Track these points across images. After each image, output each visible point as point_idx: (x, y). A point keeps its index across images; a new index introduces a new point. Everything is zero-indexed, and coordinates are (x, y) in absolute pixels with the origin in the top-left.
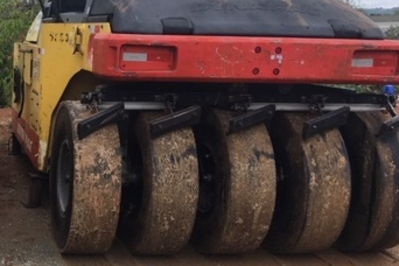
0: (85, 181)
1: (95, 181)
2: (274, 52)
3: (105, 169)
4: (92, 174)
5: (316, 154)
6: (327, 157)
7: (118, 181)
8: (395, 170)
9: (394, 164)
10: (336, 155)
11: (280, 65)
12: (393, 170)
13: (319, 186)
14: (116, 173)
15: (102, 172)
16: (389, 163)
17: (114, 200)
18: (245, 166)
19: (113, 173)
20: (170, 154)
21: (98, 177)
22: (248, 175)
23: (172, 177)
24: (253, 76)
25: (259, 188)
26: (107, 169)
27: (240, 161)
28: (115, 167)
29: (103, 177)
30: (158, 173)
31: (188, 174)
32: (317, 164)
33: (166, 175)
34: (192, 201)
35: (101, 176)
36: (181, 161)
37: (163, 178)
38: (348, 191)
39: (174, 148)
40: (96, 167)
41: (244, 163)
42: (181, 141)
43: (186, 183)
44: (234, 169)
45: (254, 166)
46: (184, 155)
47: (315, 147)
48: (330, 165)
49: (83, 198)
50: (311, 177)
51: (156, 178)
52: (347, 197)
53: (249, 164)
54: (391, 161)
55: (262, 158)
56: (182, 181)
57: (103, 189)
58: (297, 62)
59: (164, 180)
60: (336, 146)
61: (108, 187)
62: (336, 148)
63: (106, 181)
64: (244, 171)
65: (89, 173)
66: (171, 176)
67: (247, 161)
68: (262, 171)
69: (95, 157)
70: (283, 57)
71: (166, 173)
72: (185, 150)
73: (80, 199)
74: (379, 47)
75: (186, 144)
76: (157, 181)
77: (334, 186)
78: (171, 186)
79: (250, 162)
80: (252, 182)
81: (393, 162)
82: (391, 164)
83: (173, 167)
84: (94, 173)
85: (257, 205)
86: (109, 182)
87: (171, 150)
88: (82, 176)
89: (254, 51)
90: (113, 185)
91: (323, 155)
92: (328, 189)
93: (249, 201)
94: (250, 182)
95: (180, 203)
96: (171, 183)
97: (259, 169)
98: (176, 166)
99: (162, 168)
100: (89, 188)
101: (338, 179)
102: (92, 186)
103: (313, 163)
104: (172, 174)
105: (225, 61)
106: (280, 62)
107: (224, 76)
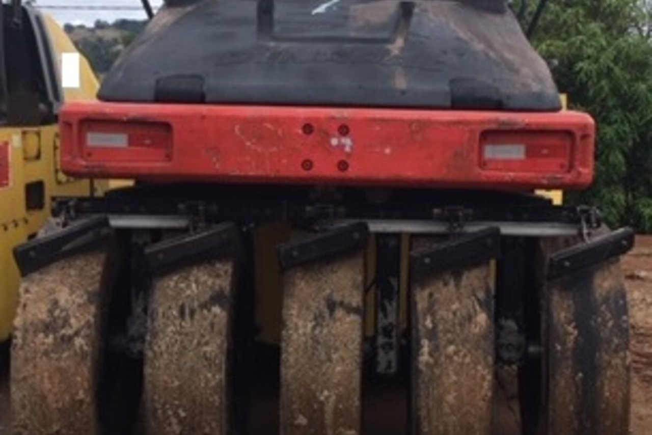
0: (28, 345)
1: (46, 347)
2: (337, 133)
3: (63, 327)
4: (41, 335)
5: (436, 307)
6: (455, 313)
7: (86, 348)
8: (576, 338)
9: (575, 328)
10: (472, 310)
11: (348, 155)
12: (572, 338)
13: (436, 363)
14: (82, 333)
15: (58, 332)
16: (566, 326)
17: (79, 379)
18: (306, 326)
19: (77, 333)
20: (180, 303)
21: (50, 339)
22: (310, 342)
23: (179, 343)
24: (304, 173)
25: (328, 364)
26: (67, 327)
27: (298, 316)
28: (83, 323)
29: (59, 340)
30: (155, 335)
31: (207, 338)
32: (435, 326)
33: (167, 339)
34: (213, 383)
35: (55, 339)
36: (197, 317)
37: (162, 344)
38: (489, 373)
39: (188, 292)
40: (50, 323)
41: (305, 320)
42: (205, 282)
43: (202, 353)
44: (287, 331)
45: (322, 326)
46: (204, 306)
47: (436, 296)
48: (458, 328)
49: (26, 374)
50: (422, 347)
51: (150, 343)
52: (486, 385)
53: (313, 323)
54: (569, 324)
55: (339, 313)
56: (195, 349)
57: (58, 360)
58: (377, 150)
59: (163, 348)
60: (475, 295)
61: (67, 358)
62: (473, 298)
63: (65, 346)
64: (305, 334)
65: (35, 333)
66: (176, 341)
67: (311, 316)
68: (334, 336)
69: (49, 306)
70: (353, 141)
71: (168, 336)
72: (207, 296)
73: (21, 376)
74: (527, 124)
75: (211, 288)
76: (151, 349)
77: (462, 364)
78: (176, 357)
79: (315, 318)
80: (317, 353)
81: (573, 324)
82: (570, 329)
83: (181, 325)
84: (44, 332)
85: (326, 393)
86: (69, 349)
87: (183, 295)
88: (24, 339)
89: (300, 131)
90: (76, 354)
91: (448, 310)
92: (451, 368)
93: (313, 387)
94: (313, 354)
95: (193, 388)
96: (176, 353)
97: (329, 332)
98: (187, 324)
99: (162, 326)
100: (34, 358)
101: (469, 351)
102: (39, 355)
103: (429, 323)
104: (179, 338)
105: (253, 147)
106: (348, 149)
107: (252, 173)
